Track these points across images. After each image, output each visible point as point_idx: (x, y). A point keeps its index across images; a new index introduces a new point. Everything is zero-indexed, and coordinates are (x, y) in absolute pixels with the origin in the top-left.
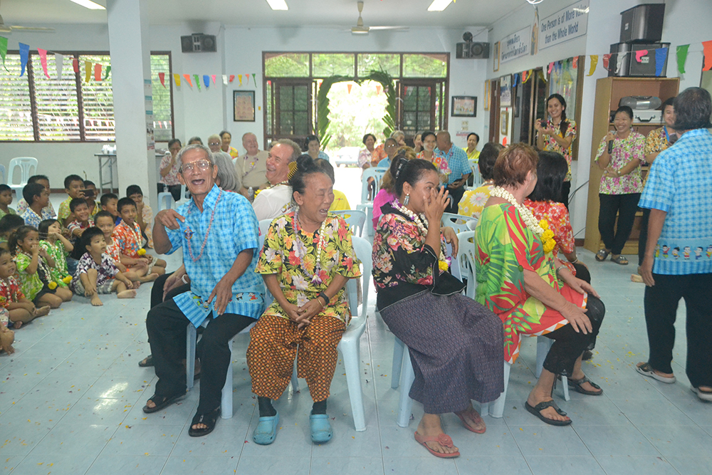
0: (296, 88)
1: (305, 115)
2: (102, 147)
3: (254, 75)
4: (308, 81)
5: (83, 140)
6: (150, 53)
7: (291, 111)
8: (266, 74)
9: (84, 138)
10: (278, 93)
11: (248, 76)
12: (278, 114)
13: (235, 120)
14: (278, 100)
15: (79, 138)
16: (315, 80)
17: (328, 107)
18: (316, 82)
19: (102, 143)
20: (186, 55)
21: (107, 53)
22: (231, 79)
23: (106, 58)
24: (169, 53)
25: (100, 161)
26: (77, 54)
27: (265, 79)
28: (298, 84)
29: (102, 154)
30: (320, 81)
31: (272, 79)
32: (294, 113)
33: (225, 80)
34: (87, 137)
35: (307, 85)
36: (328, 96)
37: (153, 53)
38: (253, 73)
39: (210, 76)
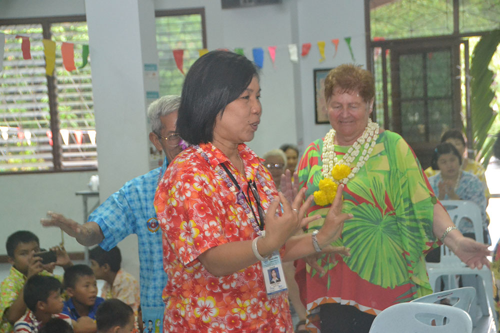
0: (428, 55)
1: (447, 107)
2: (90, 178)
3: (348, 40)
4: (452, 42)
5: (57, 168)
6: (153, 14)
7: (422, 99)
8: (373, 37)
9: (60, 164)
10: (396, 68)
11: (336, 42)
12: (397, 105)
13: (317, 122)
14: (396, 81)
15: (51, 164)
16: (465, 39)
17: (492, 87)
18: (467, 44)
19: (90, 173)
20: (230, 13)
21: (82, 19)
22: (305, 51)
23: (83, 27)
24: (200, 11)
25: (85, 203)
26: (47, 23)
27: (371, 45)
28: (435, 50)
29: (87, 191)
30: (474, 41)
31: (384, 44)
32: (426, 104)
33: (294, 53)
34: (65, 164)
35: (449, 48)
36: (490, 67)
37: (160, 14)
38: (347, 36)
39: (265, 48)
